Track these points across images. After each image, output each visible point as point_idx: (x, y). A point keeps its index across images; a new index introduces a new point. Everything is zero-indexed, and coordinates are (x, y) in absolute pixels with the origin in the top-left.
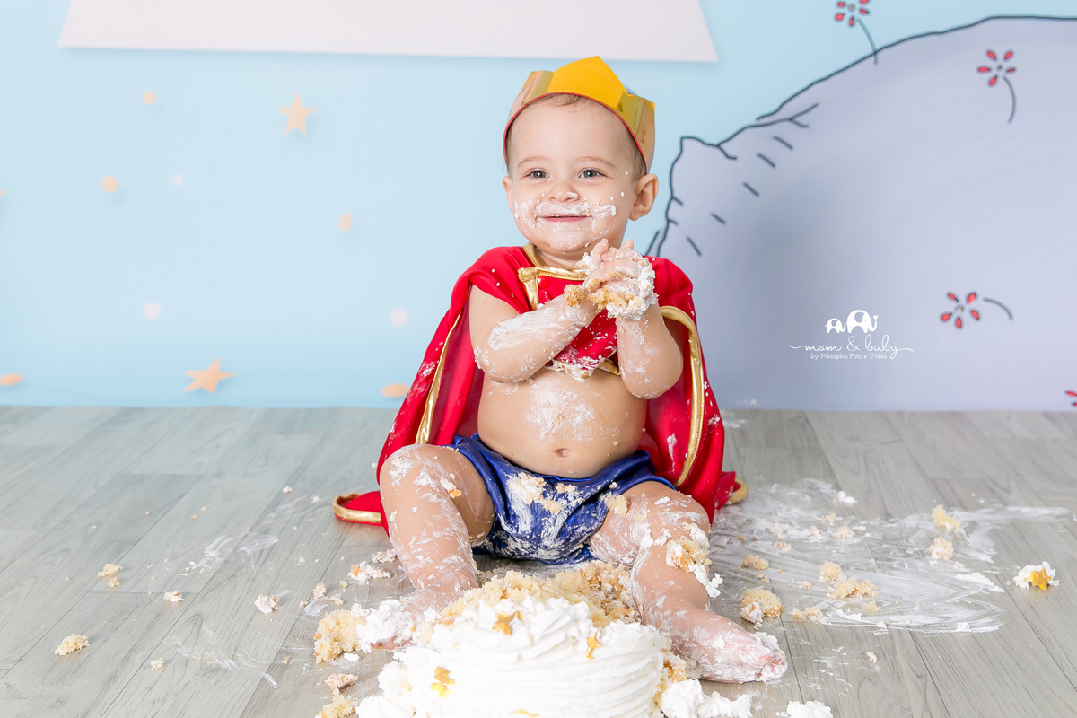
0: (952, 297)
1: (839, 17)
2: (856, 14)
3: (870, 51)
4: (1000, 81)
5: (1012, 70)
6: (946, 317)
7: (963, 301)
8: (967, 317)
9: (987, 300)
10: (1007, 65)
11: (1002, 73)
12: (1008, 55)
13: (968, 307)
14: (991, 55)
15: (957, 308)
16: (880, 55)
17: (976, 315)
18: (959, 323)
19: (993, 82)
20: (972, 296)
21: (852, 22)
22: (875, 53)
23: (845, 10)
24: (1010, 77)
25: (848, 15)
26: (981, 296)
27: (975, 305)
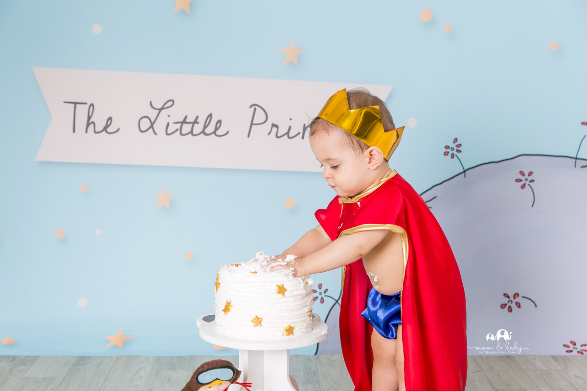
0: (506, 295)
1: (446, 154)
2: (455, 152)
3: (462, 170)
4: (527, 186)
5: (532, 181)
6: (503, 306)
7: (512, 298)
8: (514, 306)
9: (523, 297)
10: (530, 178)
11: (527, 182)
12: (530, 174)
13: (514, 301)
14: (522, 173)
15: (509, 302)
16: (467, 172)
17: (518, 305)
18: (510, 310)
19: (523, 187)
20: (516, 295)
21: (453, 156)
22: (465, 171)
23: (449, 150)
24: (531, 184)
25: (451, 152)
26: (520, 296)
27: (518, 300)
